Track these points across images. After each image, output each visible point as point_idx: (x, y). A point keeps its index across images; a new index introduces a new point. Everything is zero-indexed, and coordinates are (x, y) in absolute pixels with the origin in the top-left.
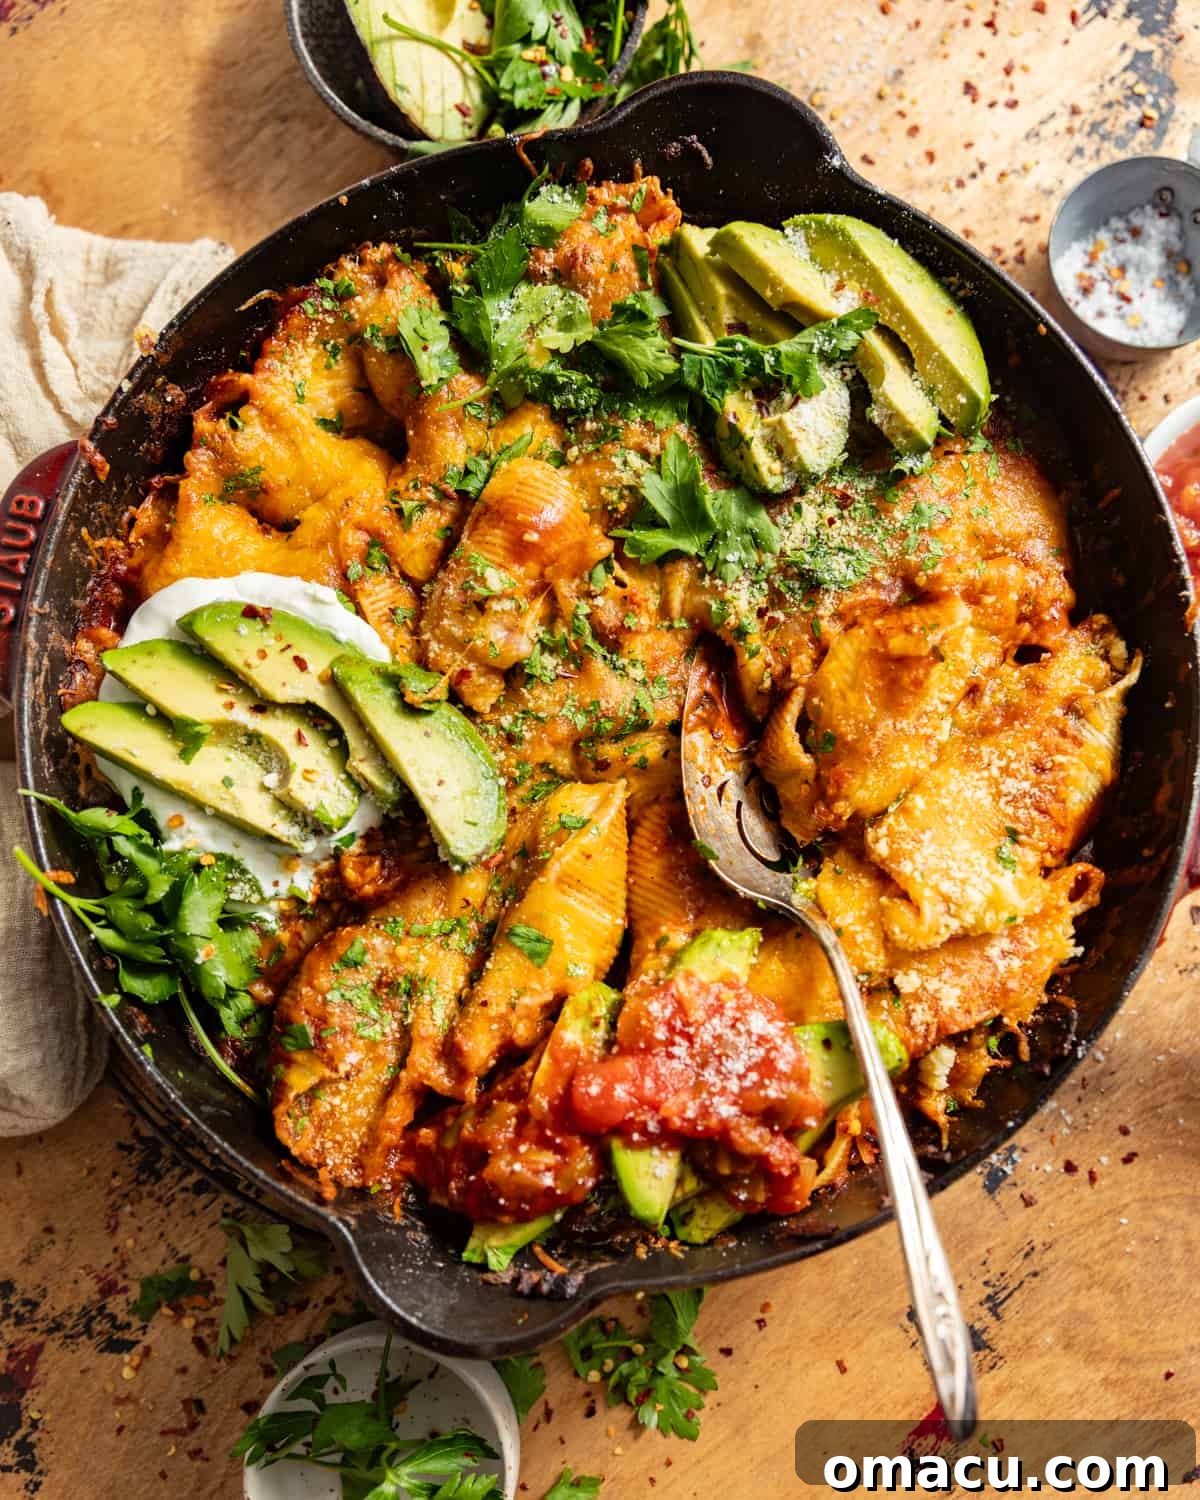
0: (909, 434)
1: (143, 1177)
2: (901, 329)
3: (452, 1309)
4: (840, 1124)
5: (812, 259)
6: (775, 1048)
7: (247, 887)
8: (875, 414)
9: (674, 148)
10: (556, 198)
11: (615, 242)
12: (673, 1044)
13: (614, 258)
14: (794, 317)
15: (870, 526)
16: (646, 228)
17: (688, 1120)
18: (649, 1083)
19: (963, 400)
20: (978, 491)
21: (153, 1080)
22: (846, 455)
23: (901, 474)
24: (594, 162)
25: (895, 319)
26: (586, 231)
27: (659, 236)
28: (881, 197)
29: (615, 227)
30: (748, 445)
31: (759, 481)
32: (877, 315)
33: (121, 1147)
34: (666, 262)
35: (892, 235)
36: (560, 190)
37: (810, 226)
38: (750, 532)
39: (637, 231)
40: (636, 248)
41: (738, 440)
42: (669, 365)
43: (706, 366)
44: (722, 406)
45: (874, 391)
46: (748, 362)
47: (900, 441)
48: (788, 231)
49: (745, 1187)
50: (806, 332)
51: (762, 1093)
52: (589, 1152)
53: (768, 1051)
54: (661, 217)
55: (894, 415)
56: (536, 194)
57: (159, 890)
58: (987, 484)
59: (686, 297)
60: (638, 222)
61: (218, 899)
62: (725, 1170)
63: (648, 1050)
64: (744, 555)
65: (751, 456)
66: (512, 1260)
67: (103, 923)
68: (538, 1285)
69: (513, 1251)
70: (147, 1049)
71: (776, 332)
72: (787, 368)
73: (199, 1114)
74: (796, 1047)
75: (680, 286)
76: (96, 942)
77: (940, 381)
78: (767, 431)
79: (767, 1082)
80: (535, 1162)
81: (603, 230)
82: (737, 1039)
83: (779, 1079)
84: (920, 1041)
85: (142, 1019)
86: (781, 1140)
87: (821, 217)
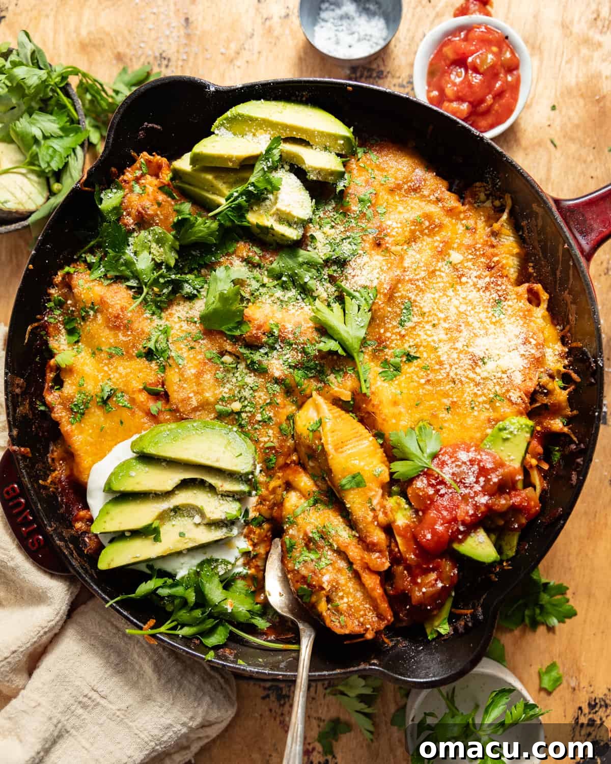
0: (332, 173)
1: (282, 702)
2: (294, 134)
3: (441, 662)
4: (527, 467)
5: (235, 134)
6: (480, 461)
7: (223, 565)
8: (312, 177)
9: (141, 134)
10: (110, 195)
11: (150, 193)
12: (439, 490)
13: (156, 200)
14: (248, 164)
15: (347, 221)
16: (157, 176)
17: (472, 515)
18: (445, 513)
19: (342, 142)
20: (376, 172)
21: (253, 672)
22: (314, 200)
23: (342, 192)
24: (115, 167)
25: (288, 132)
26: (134, 198)
27: (166, 176)
28: (242, 88)
29: (145, 186)
30: (272, 229)
31: (288, 239)
32: (280, 137)
33: (264, 698)
34: (177, 183)
35: (258, 99)
36: (110, 190)
37: (224, 123)
38: (304, 263)
39: (155, 181)
40: (160, 188)
41: (267, 230)
42: (215, 225)
43: (230, 213)
44: (249, 222)
45: (304, 167)
46: (244, 197)
47: (330, 179)
48: (216, 132)
49: (513, 522)
50: (257, 166)
51: (491, 483)
52: (446, 560)
53: (478, 464)
54: (160, 167)
55: (320, 171)
56: (101, 200)
57: (192, 597)
58: (377, 166)
59: (197, 190)
60: (151, 175)
61: (216, 580)
62: (502, 523)
63: (432, 502)
64: (310, 274)
65: (277, 233)
66: (449, 624)
67: (179, 627)
68: (466, 625)
69: (446, 621)
70: (240, 662)
71: (245, 175)
72: (261, 186)
73: (281, 670)
74: (487, 454)
75: (192, 188)
76: (183, 637)
77: (326, 142)
78: (275, 217)
79: (489, 477)
80: (429, 583)
81: (141, 192)
82: (462, 469)
83: (492, 472)
84: (524, 406)
85: (227, 651)
86: (513, 493)
87: (225, 116)
